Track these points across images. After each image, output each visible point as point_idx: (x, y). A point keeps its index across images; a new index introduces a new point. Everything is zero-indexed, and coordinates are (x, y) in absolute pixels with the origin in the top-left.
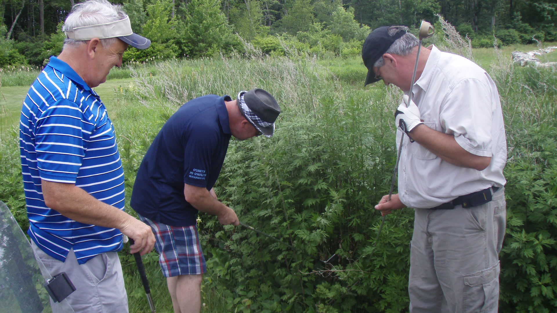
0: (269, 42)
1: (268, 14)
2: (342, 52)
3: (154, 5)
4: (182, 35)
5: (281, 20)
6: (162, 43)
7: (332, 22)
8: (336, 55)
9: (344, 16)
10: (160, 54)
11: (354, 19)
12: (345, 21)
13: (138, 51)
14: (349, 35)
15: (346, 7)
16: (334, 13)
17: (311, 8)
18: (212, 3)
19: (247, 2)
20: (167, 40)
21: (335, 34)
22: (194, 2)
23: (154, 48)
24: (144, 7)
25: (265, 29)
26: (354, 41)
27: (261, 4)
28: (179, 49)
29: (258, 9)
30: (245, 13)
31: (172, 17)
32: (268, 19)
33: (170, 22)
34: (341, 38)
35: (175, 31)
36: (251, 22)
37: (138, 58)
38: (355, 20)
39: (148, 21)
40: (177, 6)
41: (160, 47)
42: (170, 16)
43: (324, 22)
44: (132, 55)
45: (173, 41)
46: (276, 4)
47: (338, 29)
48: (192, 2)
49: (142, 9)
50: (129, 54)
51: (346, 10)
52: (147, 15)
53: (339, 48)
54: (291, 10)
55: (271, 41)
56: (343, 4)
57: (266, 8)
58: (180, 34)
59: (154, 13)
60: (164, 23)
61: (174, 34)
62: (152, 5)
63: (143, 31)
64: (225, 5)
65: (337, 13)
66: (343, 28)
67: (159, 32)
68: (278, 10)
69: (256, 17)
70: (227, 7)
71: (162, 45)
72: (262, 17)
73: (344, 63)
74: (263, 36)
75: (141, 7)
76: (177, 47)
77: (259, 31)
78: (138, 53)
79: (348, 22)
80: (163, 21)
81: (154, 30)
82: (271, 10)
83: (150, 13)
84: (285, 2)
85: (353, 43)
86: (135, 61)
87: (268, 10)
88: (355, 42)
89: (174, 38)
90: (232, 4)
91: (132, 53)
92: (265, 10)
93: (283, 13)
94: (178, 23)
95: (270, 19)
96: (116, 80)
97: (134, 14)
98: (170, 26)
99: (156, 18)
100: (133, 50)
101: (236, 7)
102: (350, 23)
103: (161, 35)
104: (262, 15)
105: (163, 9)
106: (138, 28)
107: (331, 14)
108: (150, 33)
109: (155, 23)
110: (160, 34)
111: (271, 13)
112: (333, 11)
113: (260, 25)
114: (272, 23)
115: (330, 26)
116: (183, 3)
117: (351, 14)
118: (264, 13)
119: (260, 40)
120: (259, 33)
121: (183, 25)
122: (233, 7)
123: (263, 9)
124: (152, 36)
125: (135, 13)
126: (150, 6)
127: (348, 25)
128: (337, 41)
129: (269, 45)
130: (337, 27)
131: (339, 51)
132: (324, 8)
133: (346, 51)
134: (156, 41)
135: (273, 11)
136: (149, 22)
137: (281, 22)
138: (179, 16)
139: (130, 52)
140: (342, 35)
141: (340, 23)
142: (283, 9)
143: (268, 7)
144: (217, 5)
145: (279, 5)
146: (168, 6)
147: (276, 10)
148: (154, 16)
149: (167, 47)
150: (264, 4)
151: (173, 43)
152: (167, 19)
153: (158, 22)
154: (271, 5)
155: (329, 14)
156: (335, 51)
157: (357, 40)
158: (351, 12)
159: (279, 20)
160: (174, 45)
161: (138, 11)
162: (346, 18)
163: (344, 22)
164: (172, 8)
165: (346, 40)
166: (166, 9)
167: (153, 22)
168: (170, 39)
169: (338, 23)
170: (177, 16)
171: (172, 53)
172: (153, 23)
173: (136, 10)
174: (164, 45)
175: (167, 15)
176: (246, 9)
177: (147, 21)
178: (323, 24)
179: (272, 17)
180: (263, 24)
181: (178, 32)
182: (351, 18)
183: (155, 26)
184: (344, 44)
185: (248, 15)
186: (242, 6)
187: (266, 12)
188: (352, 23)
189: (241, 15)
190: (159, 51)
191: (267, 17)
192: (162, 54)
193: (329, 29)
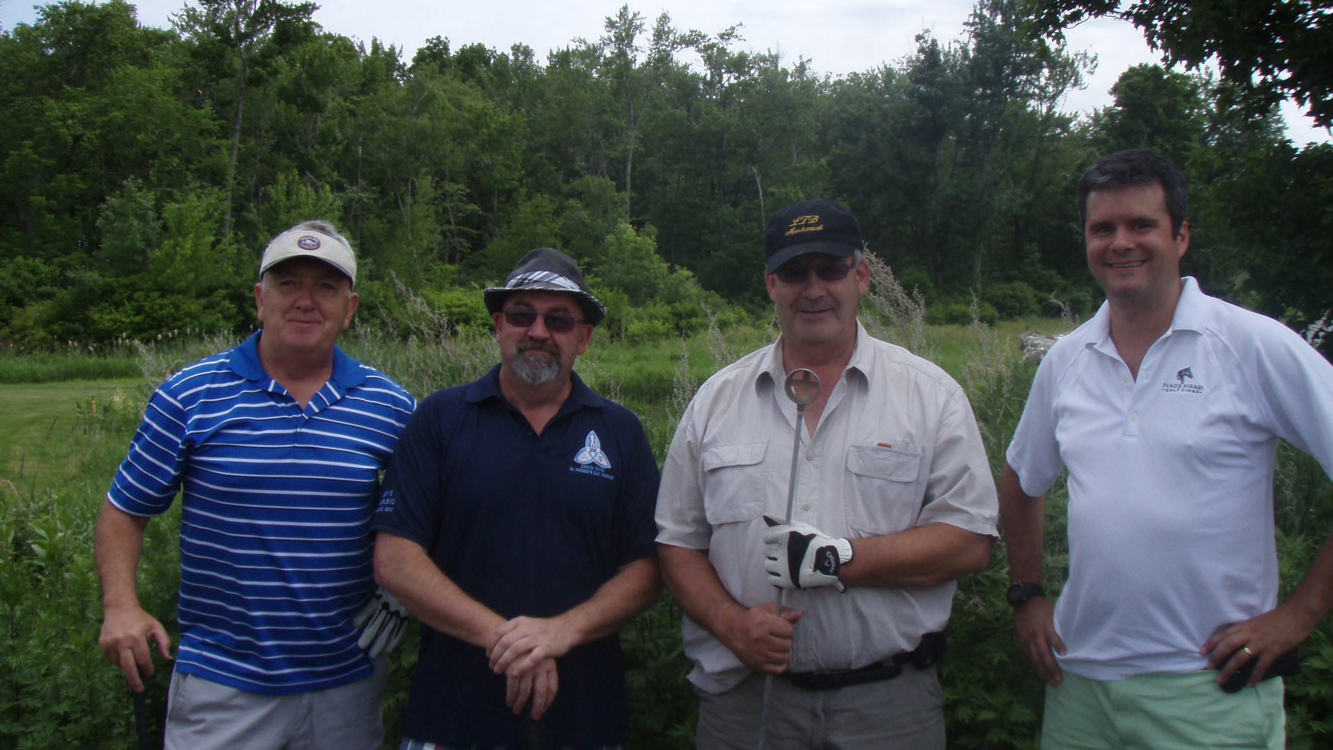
0: (455, 302)
1: (453, 236)
2: (626, 330)
3: (182, 206)
4: (246, 280)
5: (485, 251)
6: (198, 296)
7: (603, 258)
8: (612, 337)
9: (632, 245)
10: (191, 323)
11: (657, 252)
12: (635, 258)
13: (138, 314)
14: (645, 289)
15: (638, 225)
16: (610, 238)
17: (556, 226)
18: (321, 207)
19: (403, 206)
20: (210, 291)
21: (611, 286)
22: (277, 202)
23: (177, 308)
24: (158, 208)
25: (447, 270)
26: (655, 306)
27: (436, 212)
28: (238, 314)
29: (430, 224)
30: (398, 233)
31: (224, 235)
32: (453, 249)
33: (219, 247)
34: (626, 297)
35: (231, 269)
36: (411, 254)
37: (137, 330)
38: (657, 256)
39: (166, 242)
40: (238, 210)
41: (193, 306)
42: (219, 233)
43: (586, 259)
44: (123, 323)
45: (224, 292)
46: (473, 212)
47: (618, 274)
48: (273, 202)
49: (152, 214)
50: (115, 321)
51: (637, 231)
52: (165, 228)
53: (619, 321)
54: (509, 228)
55: (460, 300)
56: (631, 217)
57: (448, 222)
58: (241, 275)
59: (180, 223)
60: (205, 250)
61: (227, 276)
62: (177, 206)
63: (151, 267)
64: (353, 213)
65: (618, 239)
66: (630, 273)
67: (191, 270)
68: (478, 228)
69: (425, 243)
70: (356, 216)
71: (198, 302)
72: (440, 244)
73: (629, 356)
74: (440, 288)
75: (150, 209)
76: (232, 308)
77: (433, 276)
78: (137, 319)
79: (641, 259)
80: (201, 245)
81: (179, 265)
82: (462, 228)
83: (171, 224)
84: (495, 208)
85: (652, 310)
86: (129, 337)
87: (453, 227)
88: (658, 306)
89: (228, 286)
90: (369, 210)
91: (124, 320)
92: (446, 227)
93: (490, 235)
94: (239, 250)
95: (458, 248)
96: (80, 383)
97: (131, 225)
98: (217, 256)
99: (185, 236)
100: (125, 312)
101: (379, 216)
102: (646, 263)
103: (197, 277)
104: (439, 238)
105: (203, 215)
106: (140, 258)
107: (603, 241)
108: (169, 271)
109: (182, 248)
110: (192, 276)
111: (462, 234)
112: (608, 233)
113: (433, 261)
114: (462, 259)
115: (601, 267)
116: (252, 205)
117: (649, 241)
118: (443, 233)
119: (432, 296)
120: (430, 280)
121: (250, 255)
122: (372, 216)
123: (442, 225)
124: (173, 278)
125: (135, 223)
126: (171, 208)
127: (641, 267)
128: (616, 304)
129: (454, 310)
130: (616, 271)
131: (620, 328)
132: (586, 225)
133: (635, 327)
134: (183, 292)
135: (466, 229)
136: (167, 244)
137: (485, 256)
138: (241, 236)
139: (118, 316)
140: (627, 290)
141: (623, 263)
142: (490, 225)
143: (455, 217)
144: (333, 211)
145: (479, 216)
146: (215, 210)
147: (472, 227)
148: (179, 231)
149: (210, 306)
150: (444, 213)
151: (224, 298)
152: (213, 239)
153: (189, 245)
154: (461, 214)
155: (598, 239)
156: (609, 327)
157: (663, 303)
158: (649, 235)
159: (481, 251)
160: (227, 303)
161: (143, 218)
162: (638, 250)
163: (633, 259)
164: (223, 213)
165: (636, 303)
166: (209, 216)
167: (176, 245)
168: (216, 289)
169: (617, 260)
170: (236, 234)
171: (222, 322)
172: (178, 249)
173: (136, 216)
174: (203, 301)
175: (211, 229)
176: (401, 222)
177: (162, 243)
178: (582, 262)
179: (462, 244)
180: (441, 258)
181: (237, 273)
182: (648, 250)
183: (183, 256)
184: (633, 311)
185: (407, 237)
186: (391, 215)
187: (449, 231)
188: (652, 262)
189: (390, 236)
190: (189, 315)
191: (450, 244)
192: (196, 323)
193: (596, 276)
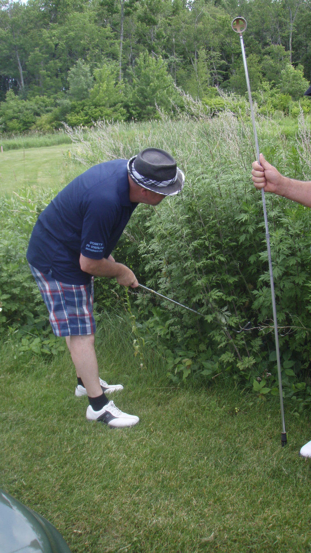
0: (217, 102)
1: (215, 75)
2: (291, 111)
3: (101, 69)
4: (130, 98)
5: (230, 80)
6: (110, 107)
7: (281, 80)
8: (285, 114)
9: (293, 74)
10: (108, 118)
11: (304, 76)
12: (294, 80)
13: (86, 116)
14: (299, 93)
15: (295, 65)
16: (283, 71)
17: (259, 68)
18: (159, 65)
19: (194, 63)
20: (115, 104)
21: (284, 93)
22: (140, 65)
23: (102, 112)
24: (91, 71)
25: (213, 89)
26: (303, 100)
27: (208, 65)
28: (127, 113)
29: (205, 70)
30: (192, 75)
31: (119, 80)
32: (216, 80)
33: (117, 86)
34: (290, 97)
35: (123, 94)
36: (198, 83)
37: (87, 122)
38: (304, 78)
39: (95, 85)
40: (124, 69)
41: (109, 111)
42: (117, 79)
43: (273, 81)
44: (80, 120)
45: (121, 104)
46: (223, 64)
47: (287, 87)
48: (138, 65)
49: (89, 74)
50: (77, 119)
51: (295, 68)
52: (95, 79)
53: (288, 107)
54: (239, 70)
55: (219, 102)
56: (292, 62)
57: (213, 69)
58: (127, 97)
59: (101, 77)
60: (112, 87)
61: (121, 97)
62: (99, 69)
63: (90, 96)
64: (172, 67)
65: (286, 72)
66: (292, 87)
67: (107, 96)
68: (226, 70)
69: (203, 78)
70: (174, 69)
71: (110, 109)
72: (210, 78)
73: (293, 122)
74: (211, 97)
75: (88, 72)
76: (125, 111)
77: (207, 93)
78: (86, 118)
79: (297, 80)
80: (110, 85)
81: (102, 94)
82: (219, 71)
83: (97, 78)
84: (233, 62)
85: (302, 102)
86: (84, 126)
87: (215, 71)
88: (305, 100)
89: (122, 102)
90: (179, 66)
91: (81, 118)
92: (212, 71)
93: (231, 73)
94: (126, 86)
95: (218, 80)
96: (64, 146)
97: (81, 79)
98: (117, 90)
99: (103, 82)
100: (81, 115)
101: (184, 68)
102: (299, 82)
103: (109, 98)
104: (209, 76)
105: (110, 72)
106: (86, 93)
107: (280, 73)
108: (98, 97)
109: (102, 87)
110: (107, 98)
111: (219, 74)
112: (282, 69)
113: (208, 86)
114: (220, 84)
115: (279, 85)
116: (130, 66)
117: (300, 72)
118: (211, 74)
119: (208, 101)
120: (206, 94)
121: (130, 88)
122: (180, 68)
123: (210, 70)
124: (99, 100)
125: (83, 78)
126: (96, 71)
127: (297, 83)
128: (286, 100)
129: (217, 106)
130: (286, 86)
131: (288, 110)
132: (272, 66)
133: (295, 110)
134: (104, 105)
135: (221, 71)
136: (96, 86)
137: (229, 82)
138: (127, 80)
139: (78, 117)
140: (291, 94)
141: (289, 82)
142: (231, 69)
143: (216, 67)
144: (164, 67)
145: (226, 65)
146: (115, 70)
147: (223, 70)
148: (101, 80)
149: (115, 111)
150: (211, 65)
151: (121, 107)
152: (114, 82)
153: (105, 85)
154: (218, 65)
155: (278, 72)
156: (284, 111)
157: (307, 99)
158: (300, 70)
159: (227, 80)
160: (122, 109)
161: (85, 76)
162: (295, 76)
163: (293, 80)
164: (118, 71)
165: (295, 99)
166: (113, 73)
167: (99, 86)
168: (117, 103)
169: (287, 81)
170: (124, 80)
171: (121, 117)
172: (101, 87)
173: (83, 75)
174: (112, 109)
175: (113, 78)
176: (193, 70)
177: (94, 85)
178: (271, 83)
179: (219, 78)
180: (211, 84)
181: (126, 96)
182: (300, 76)
183: (103, 90)
184: (294, 103)
185: (196, 76)
186: (189, 67)
187: (214, 72)
188: (302, 81)
189: (189, 76)
190: (107, 115)
191: (214, 78)
192: (110, 118)
193: (278, 88)
